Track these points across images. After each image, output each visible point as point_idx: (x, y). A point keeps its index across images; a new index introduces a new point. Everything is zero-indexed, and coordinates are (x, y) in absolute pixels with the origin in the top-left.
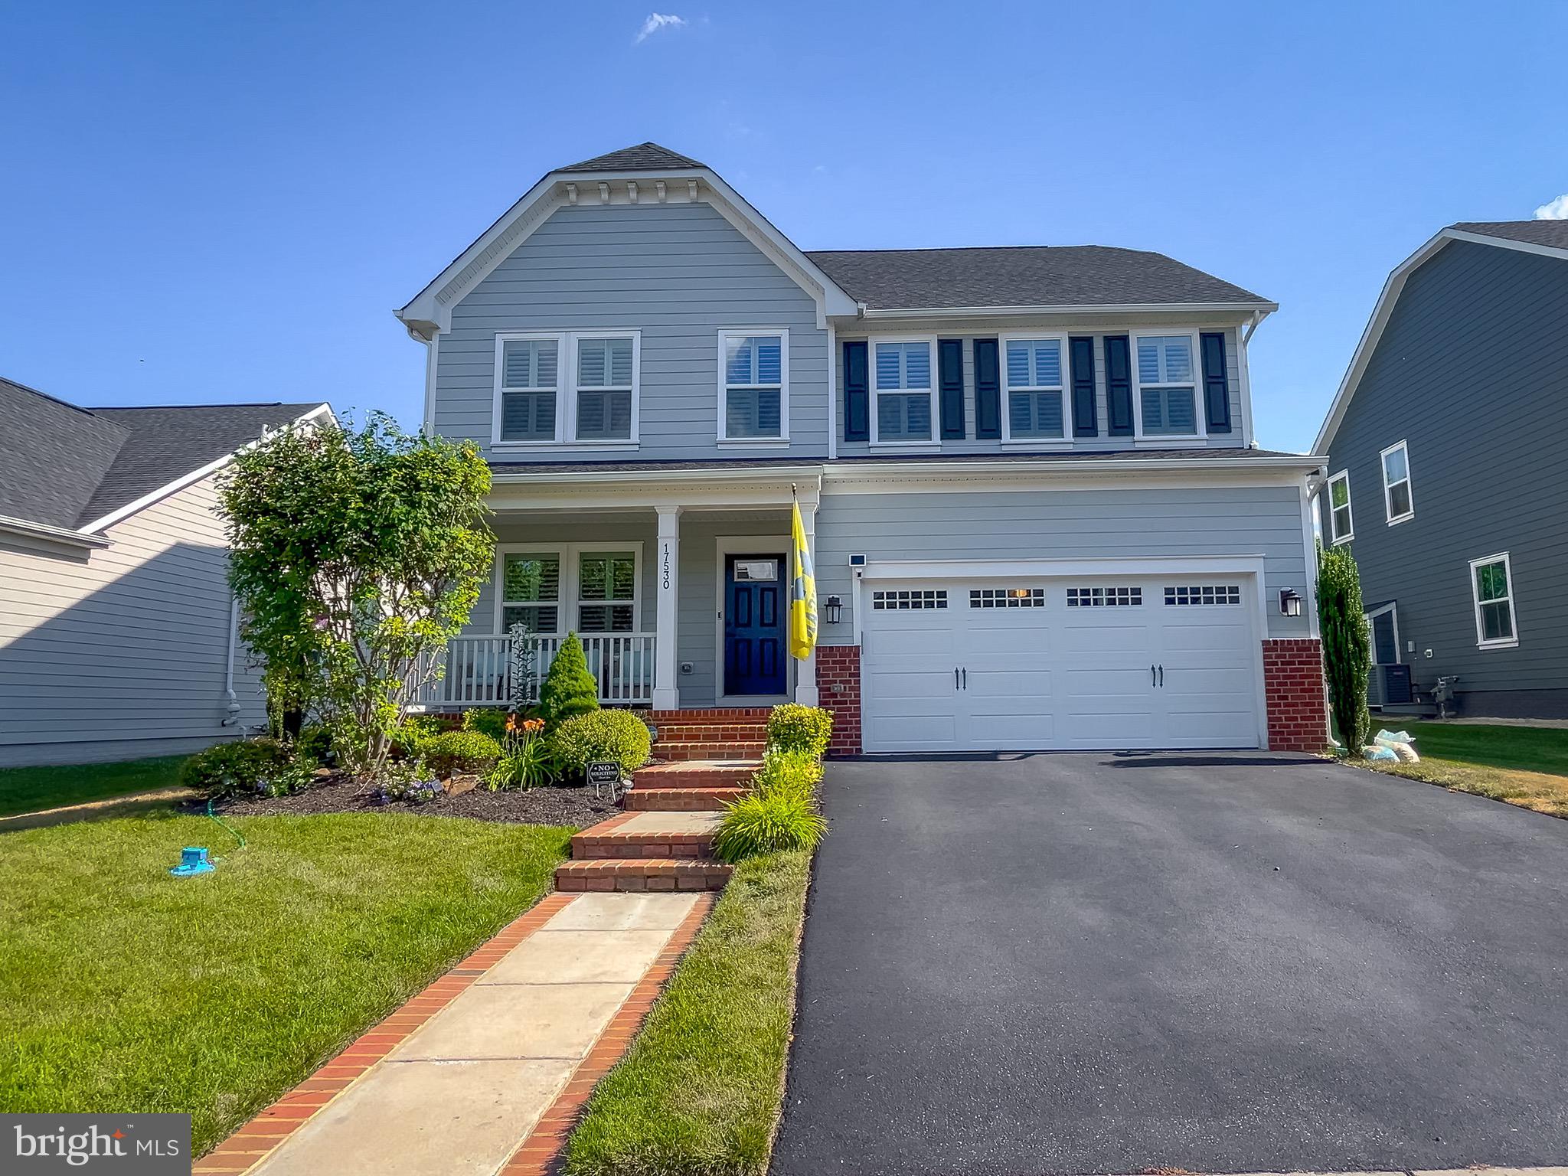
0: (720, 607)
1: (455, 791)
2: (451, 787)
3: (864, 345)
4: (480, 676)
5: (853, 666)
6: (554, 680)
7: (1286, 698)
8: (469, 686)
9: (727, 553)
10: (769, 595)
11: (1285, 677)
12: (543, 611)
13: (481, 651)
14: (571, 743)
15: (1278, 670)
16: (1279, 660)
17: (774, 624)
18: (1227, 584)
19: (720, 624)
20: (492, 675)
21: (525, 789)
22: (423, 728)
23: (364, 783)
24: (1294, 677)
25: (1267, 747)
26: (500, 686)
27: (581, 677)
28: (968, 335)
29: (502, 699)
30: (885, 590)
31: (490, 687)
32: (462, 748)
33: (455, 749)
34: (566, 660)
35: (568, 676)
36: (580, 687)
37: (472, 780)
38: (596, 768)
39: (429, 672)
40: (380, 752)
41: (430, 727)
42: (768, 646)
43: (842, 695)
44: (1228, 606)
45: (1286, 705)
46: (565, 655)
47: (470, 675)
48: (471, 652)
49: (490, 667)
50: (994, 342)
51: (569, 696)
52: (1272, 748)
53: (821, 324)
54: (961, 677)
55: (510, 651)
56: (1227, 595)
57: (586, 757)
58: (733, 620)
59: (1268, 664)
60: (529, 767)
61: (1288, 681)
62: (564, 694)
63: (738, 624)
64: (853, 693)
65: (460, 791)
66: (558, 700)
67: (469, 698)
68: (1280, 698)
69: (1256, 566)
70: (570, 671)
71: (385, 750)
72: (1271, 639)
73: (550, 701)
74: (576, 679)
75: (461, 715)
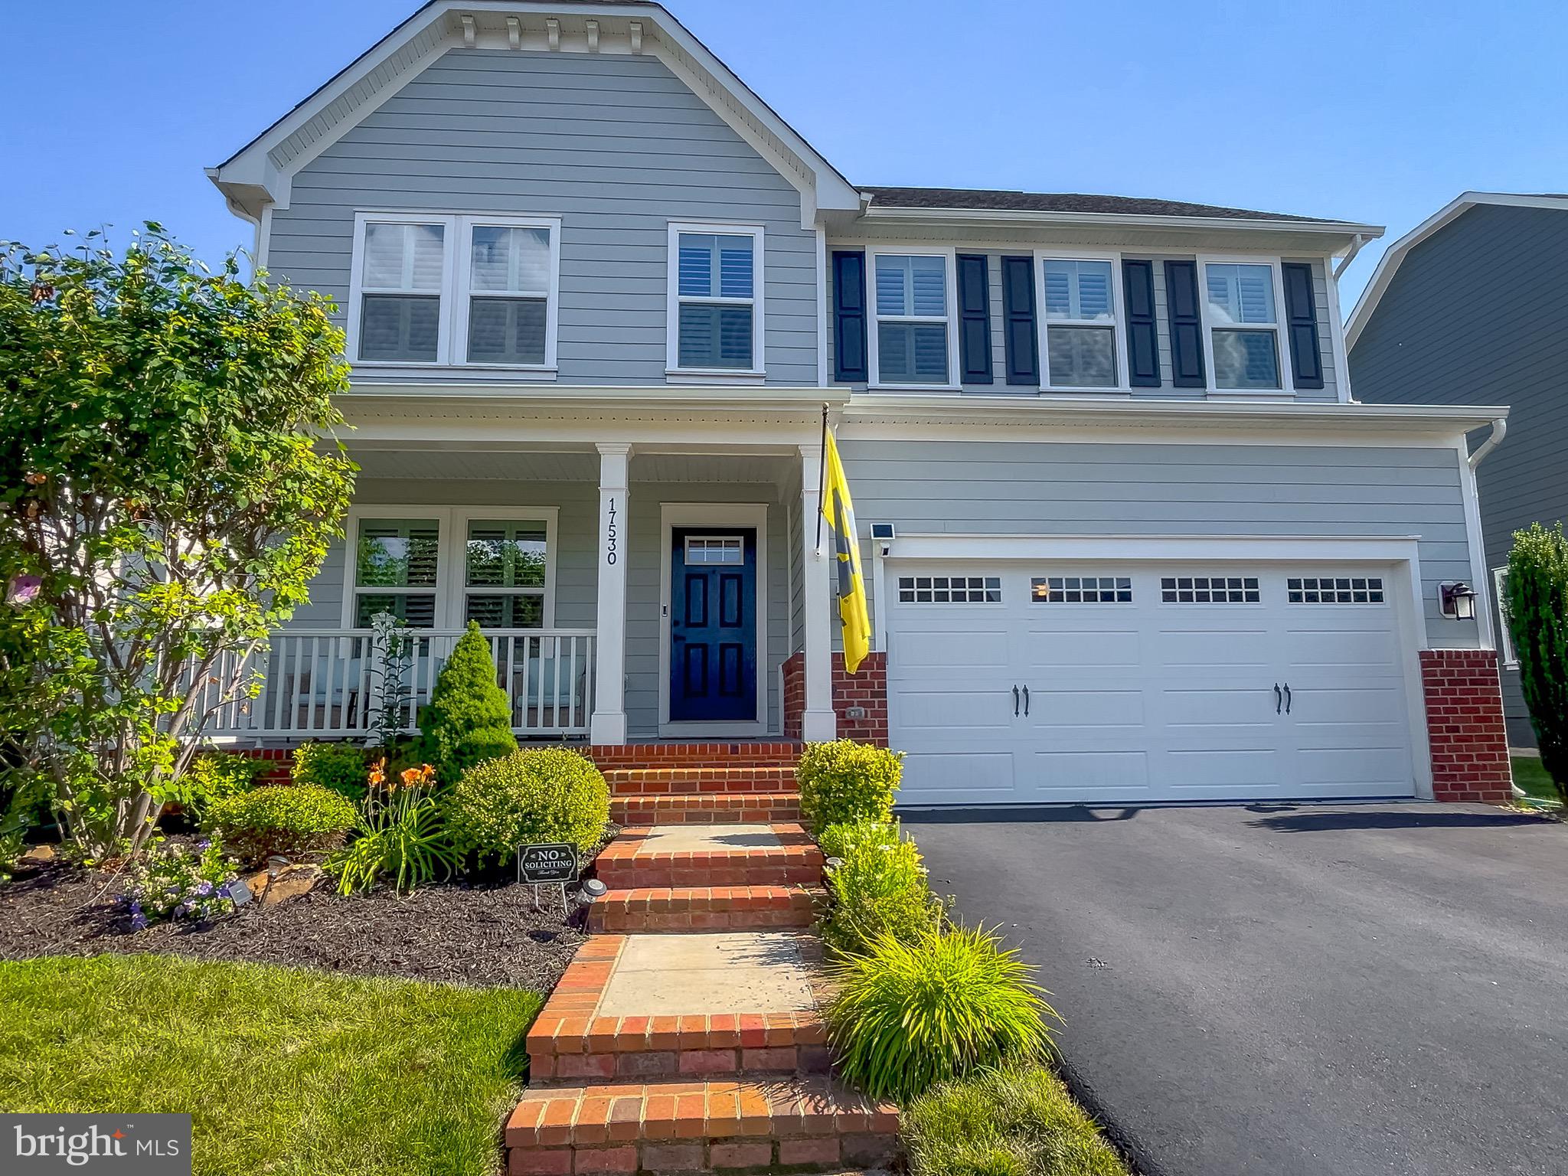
0: (665, 599)
1: (276, 896)
2: (268, 889)
3: (860, 256)
4: (321, 692)
5: (876, 681)
6: (445, 699)
7: (1456, 729)
8: (304, 706)
9: (676, 526)
10: (732, 586)
11: (1455, 701)
12: (413, 600)
13: (324, 656)
14: (488, 810)
15: (1445, 692)
16: (1446, 679)
17: (738, 623)
18: (1366, 575)
19: (665, 623)
20: (340, 691)
21: (404, 893)
22: (225, 774)
23: (107, 880)
24: (1466, 701)
25: (1431, 795)
26: (352, 707)
27: (488, 694)
28: (994, 250)
29: (354, 726)
30: (915, 574)
31: (336, 708)
32: (290, 815)
33: (278, 817)
34: (465, 668)
35: (468, 692)
36: (487, 710)
37: (305, 873)
38: (533, 856)
39: (236, 684)
40: (141, 823)
41: (238, 772)
42: (732, 653)
43: (863, 723)
44: (1369, 605)
45: (1458, 739)
46: (463, 661)
47: (305, 689)
48: (307, 656)
49: (338, 678)
50: (1029, 261)
51: (470, 725)
52: (1440, 798)
53: (808, 221)
54: (1021, 698)
55: (369, 655)
56: (1369, 591)
57: (513, 833)
58: (682, 618)
59: (1431, 684)
60: (409, 848)
61: (1459, 706)
62: (461, 722)
63: (688, 624)
64: (876, 720)
65: (285, 896)
66: (452, 731)
67: (302, 724)
68: (1449, 730)
69: (1409, 552)
70: (471, 684)
71: (148, 820)
72: (1433, 650)
73: (439, 732)
74: (481, 698)
75: (289, 753)
